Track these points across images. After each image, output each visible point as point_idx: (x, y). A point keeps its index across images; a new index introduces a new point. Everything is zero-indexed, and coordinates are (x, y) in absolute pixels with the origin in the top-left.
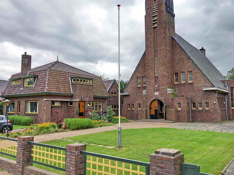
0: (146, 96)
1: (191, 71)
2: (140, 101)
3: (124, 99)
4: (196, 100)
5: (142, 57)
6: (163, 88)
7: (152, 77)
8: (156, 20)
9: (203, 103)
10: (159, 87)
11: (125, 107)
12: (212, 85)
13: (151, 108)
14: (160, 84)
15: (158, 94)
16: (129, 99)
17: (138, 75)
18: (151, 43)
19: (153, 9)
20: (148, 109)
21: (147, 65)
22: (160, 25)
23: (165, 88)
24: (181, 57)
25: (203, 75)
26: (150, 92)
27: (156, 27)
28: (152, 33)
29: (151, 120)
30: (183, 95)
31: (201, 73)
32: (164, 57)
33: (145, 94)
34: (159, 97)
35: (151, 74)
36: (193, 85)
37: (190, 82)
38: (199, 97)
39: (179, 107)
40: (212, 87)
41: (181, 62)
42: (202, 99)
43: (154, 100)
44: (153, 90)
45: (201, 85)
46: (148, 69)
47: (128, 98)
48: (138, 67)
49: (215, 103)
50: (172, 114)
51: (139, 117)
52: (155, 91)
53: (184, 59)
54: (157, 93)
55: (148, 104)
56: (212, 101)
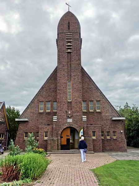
0: (56, 123)
1: (99, 101)
2: (47, 129)
3: (20, 127)
4: (105, 129)
5: (47, 81)
6: (77, 115)
7: (65, 102)
8: (70, 46)
9: (111, 132)
10: (73, 113)
11: (20, 136)
12: (118, 116)
13: (62, 137)
14: (73, 110)
15: (72, 121)
16: (28, 126)
17: (41, 99)
18: (64, 66)
19: (67, 35)
20: (59, 138)
21: (59, 89)
22: (75, 52)
23: (79, 115)
24: (89, 86)
25: (110, 105)
26: (61, 119)
27: (70, 53)
28: (65, 57)
29: (62, 151)
30: (92, 123)
31: (109, 103)
32: (79, 83)
33: (56, 120)
34: (73, 125)
35: (64, 98)
36: (101, 114)
37: (98, 111)
38: (108, 126)
39: (93, 136)
40: (118, 117)
41: (90, 91)
42: (110, 128)
43: (67, 128)
44: (65, 117)
45: (109, 115)
46: (61, 94)
47: (25, 125)
48: (41, 90)
49: (122, 132)
50: (90, 144)
51: (49, 148)
52: (69, 117)
53: (93, 88)
54: (70, 120)
55: (60, 133)
56: (119, 130)
